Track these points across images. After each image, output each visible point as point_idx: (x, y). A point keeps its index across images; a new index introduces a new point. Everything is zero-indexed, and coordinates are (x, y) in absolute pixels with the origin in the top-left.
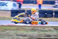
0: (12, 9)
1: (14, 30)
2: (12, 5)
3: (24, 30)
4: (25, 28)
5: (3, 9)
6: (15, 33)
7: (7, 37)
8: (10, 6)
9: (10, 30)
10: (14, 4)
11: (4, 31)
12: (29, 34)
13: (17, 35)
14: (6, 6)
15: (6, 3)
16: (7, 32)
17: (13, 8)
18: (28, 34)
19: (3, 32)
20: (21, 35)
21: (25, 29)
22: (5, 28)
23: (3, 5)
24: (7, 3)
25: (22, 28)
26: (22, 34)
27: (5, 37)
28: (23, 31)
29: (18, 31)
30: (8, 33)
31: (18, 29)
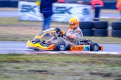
0: (81, 20)
1: (84, 63)
2: (81, 12)
3: (105, 63)
4: (107, 59)
5: (63, 21)
6: (87, 70)
7: (70, 78)
8: (77, 13)
9: (76, 62)
10: (86, 9)
11: (65, 65)
12: (116, 72)
13: (92, 74)
14: (70, 13)
15: (68, 8)
16: (71, 66)
17: (84, 19)
18: (114, 72)
19: (62, 68)
20: (100, 74)
21: (109, 61)
22: (66, 59)
23: (62, 12)
24: (71, 8)
25: (103, 60)
26: (102, 72)
27: (66, 77)
28: (103, 65)
29: (93, 65)
30: (72, 70)
31: (93, 62)
